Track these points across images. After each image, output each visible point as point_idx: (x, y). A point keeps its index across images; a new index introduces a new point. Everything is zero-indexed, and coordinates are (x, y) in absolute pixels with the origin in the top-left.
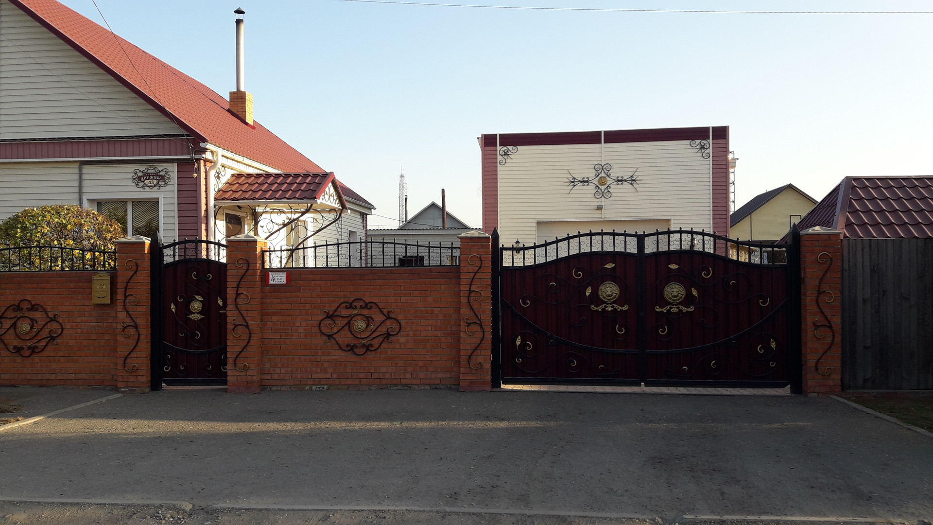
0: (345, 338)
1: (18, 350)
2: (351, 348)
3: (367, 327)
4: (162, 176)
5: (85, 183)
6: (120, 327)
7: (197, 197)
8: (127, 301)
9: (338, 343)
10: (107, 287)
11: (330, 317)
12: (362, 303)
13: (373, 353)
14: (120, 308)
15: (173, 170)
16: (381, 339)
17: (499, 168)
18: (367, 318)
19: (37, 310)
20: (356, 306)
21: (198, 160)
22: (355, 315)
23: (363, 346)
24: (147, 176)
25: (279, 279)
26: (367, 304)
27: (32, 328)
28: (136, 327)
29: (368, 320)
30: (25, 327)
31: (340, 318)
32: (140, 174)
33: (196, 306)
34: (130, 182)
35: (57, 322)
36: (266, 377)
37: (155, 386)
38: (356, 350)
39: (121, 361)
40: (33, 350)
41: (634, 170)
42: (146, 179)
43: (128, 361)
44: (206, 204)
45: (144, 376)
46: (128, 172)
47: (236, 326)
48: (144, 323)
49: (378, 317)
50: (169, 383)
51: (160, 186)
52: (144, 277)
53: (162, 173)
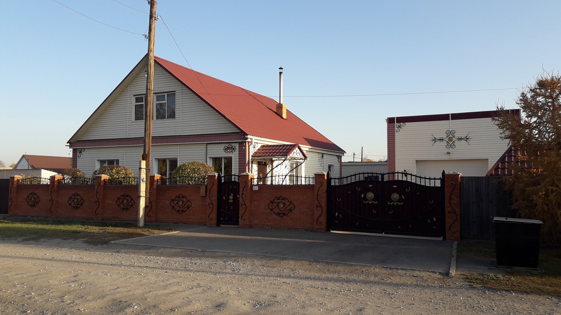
0: (276, 210)
1: (179, 211)
2: (278, 214)
3: (283, 207)
4: (233, 148)
5: (208, 151)
6: (207, 204)
7: (245, 156)
8: (210, 195)
9: (274, 212)
10: (204, 190)
11: (272, 202)
12: (282, 198)
13: (286, 216)
14: (208, 197)
15: (237, 146)
16: (288, 211)
17: (396, 134)
18: (284, 203)
19: (184, 198)
20: (280, 199)
21: (245, 142)
22: (280, 202)
23: (282, 213)
24: (228, 148)
25: (256, 188)
26: (284, 198)
27: (182, 204)
28: (212, 204)
29: (284, 204)
30: (181, 203)
31: (275, 203)
32: (226, 148)
33: (231, 197)
34: (223, 151)
35: (190, 202)
36: (251, 223)
37: (218, 225)
38: (280, 215)
39: (207, 216)
40: (183, 211)
41: (468, 133)
42: (228, 149)
43: (210, 216)
44: (249, 159)
45: (214, 221)
46: (222, 147)
47: (242, 204)
48: (215, 203)
49: (288, 203)
50: (223, 224)
51: (233, 152)
52: (215, 187)
53: (233, 147)
